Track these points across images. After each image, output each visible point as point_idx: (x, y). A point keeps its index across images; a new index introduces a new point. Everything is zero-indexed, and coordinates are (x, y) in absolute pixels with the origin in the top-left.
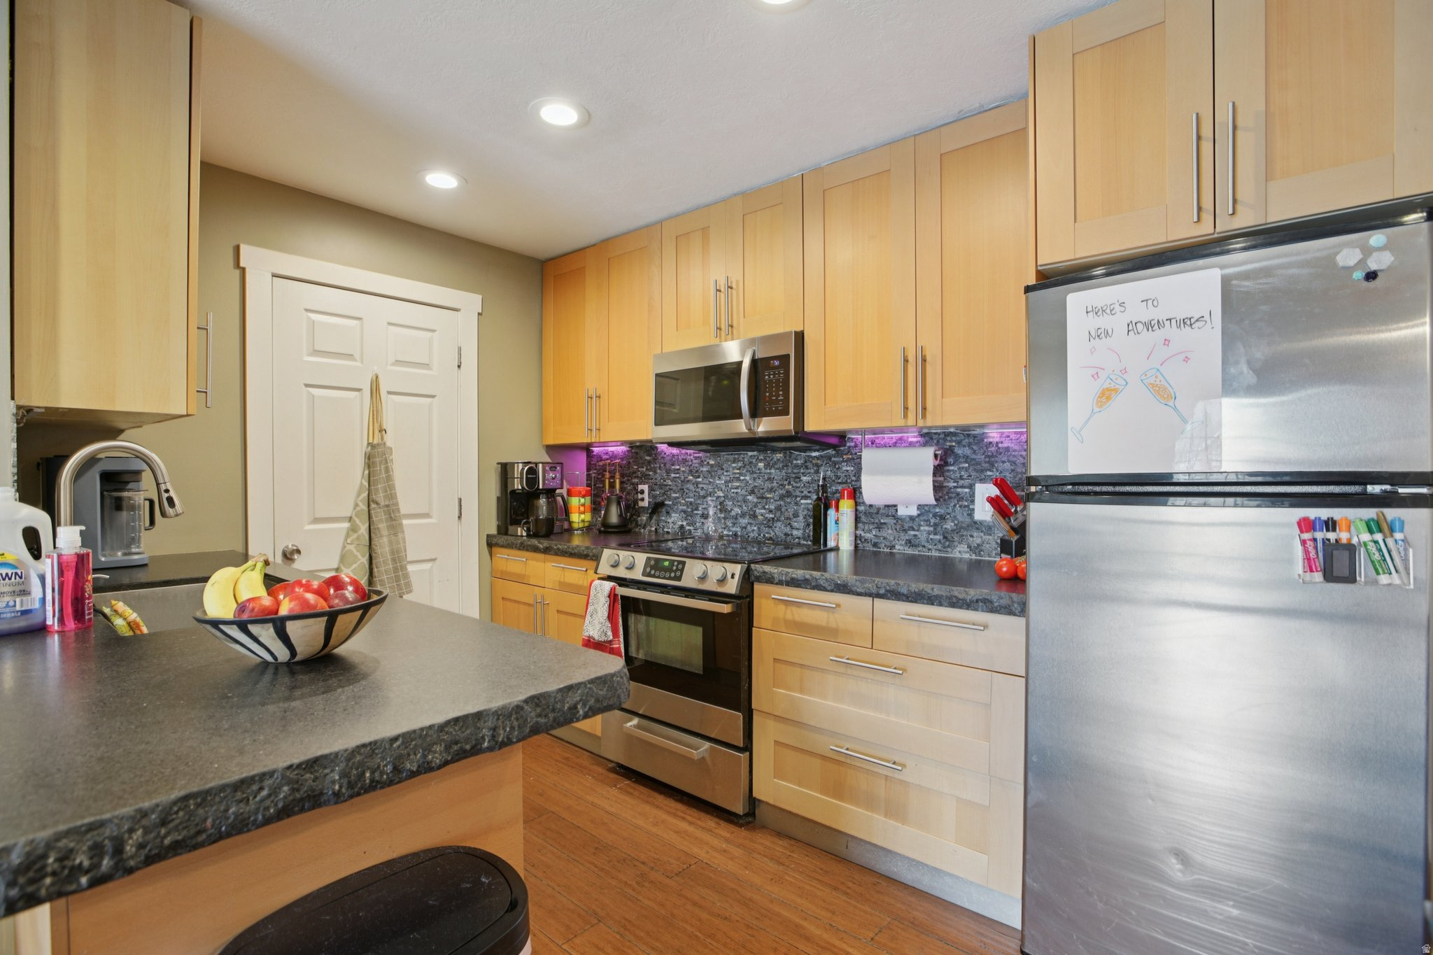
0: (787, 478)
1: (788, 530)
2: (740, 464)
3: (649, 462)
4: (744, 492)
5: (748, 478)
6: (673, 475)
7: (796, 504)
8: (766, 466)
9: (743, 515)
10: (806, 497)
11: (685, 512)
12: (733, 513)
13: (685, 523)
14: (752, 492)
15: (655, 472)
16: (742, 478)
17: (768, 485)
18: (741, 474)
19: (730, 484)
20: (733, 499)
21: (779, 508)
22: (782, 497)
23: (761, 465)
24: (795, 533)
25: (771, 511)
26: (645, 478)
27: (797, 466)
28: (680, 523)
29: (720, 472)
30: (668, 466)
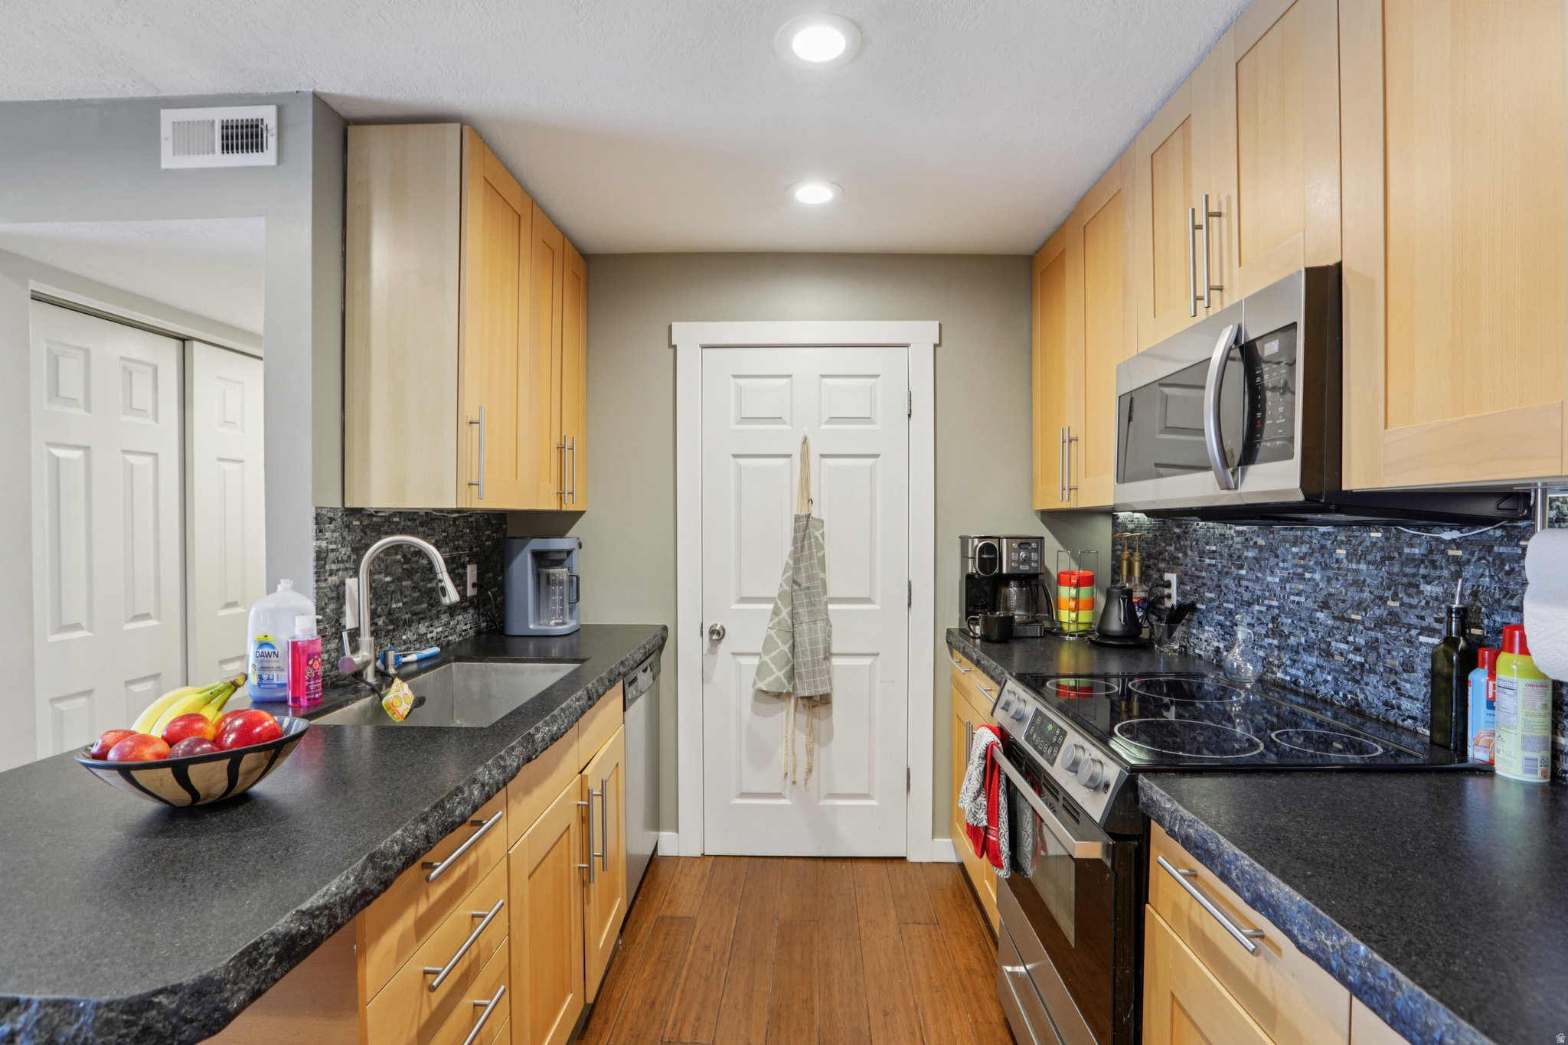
0: (1391, 584)
1: (1391, 694)
2: (1305, 549)
3: (1179, 537)
4: (1310, 604)
5: (1317, 576)
6: (1207, 561)
7: (1410, 642)
8: (1350, 557)
9: (1309, 648)
10: (1430, 631)
11: (1222, 626)
12: (1292, 641)
13: (1221, 646)
14: (1324, 606)
15: (1186, 555)
16: (1308, 575)
17: (1353, 594)
18: (1306, 568)
19: (1288, 586)
20: (1292, 614)
21: (1373, 645)
22: (1380, 624)
23: (1341, 552)
24: (1406, 704)
25: (1358, 649)
26: (1173, 563)
27: (1411, 560)
28: (1216, 644)
29: (1273, 561)
30: (1201, 544)
